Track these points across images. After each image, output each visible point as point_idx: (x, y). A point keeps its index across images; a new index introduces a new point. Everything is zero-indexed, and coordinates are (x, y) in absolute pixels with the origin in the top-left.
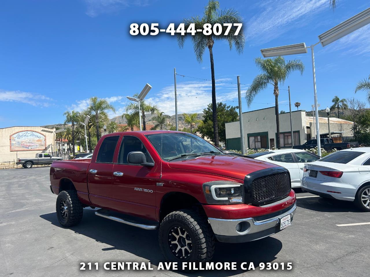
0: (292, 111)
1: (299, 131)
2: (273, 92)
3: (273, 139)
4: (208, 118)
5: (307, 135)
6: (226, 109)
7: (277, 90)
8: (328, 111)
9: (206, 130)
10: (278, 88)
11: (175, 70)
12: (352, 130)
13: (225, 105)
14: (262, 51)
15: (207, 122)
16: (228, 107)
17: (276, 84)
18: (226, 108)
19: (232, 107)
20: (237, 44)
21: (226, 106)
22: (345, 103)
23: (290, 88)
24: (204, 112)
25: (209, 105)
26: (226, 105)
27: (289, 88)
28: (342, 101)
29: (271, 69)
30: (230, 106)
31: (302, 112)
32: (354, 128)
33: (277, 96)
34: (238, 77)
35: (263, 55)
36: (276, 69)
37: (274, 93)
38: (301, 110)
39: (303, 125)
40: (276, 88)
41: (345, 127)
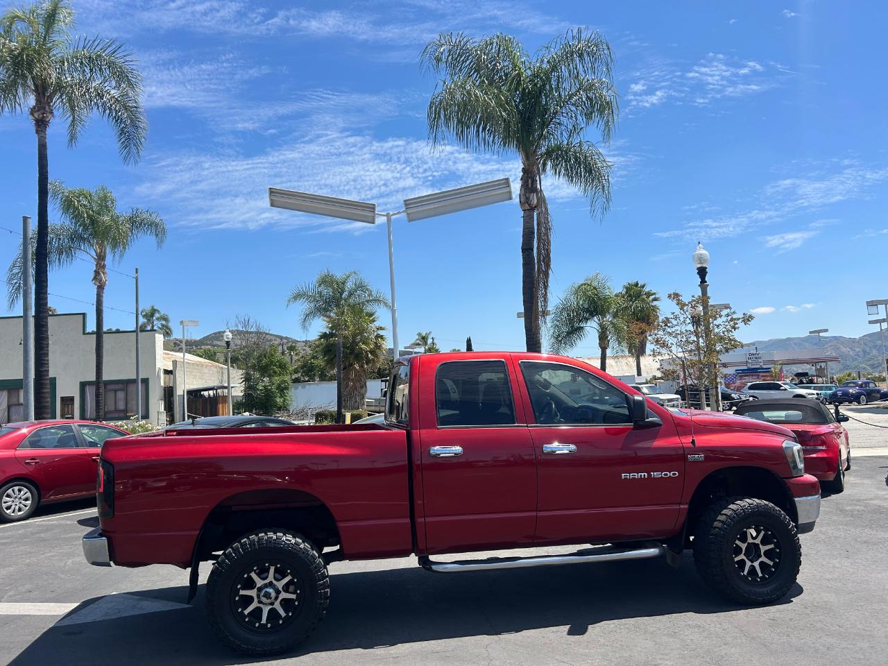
1: (148, 379)
2: (92, 275)
3: (71, 399)
5: (165, 390)
7: (103, 273)
8: (228, 338)
10: (106, 270)
12: (243, 382)
17: (101, 258)
23: (139, 274)
27: (137, 273)
31: (157, 335)
32: (247, 378)
33: (101, 288)
37: (95, 278)
38: (156, 331)
39: (157, 366)
40: (101, 268)
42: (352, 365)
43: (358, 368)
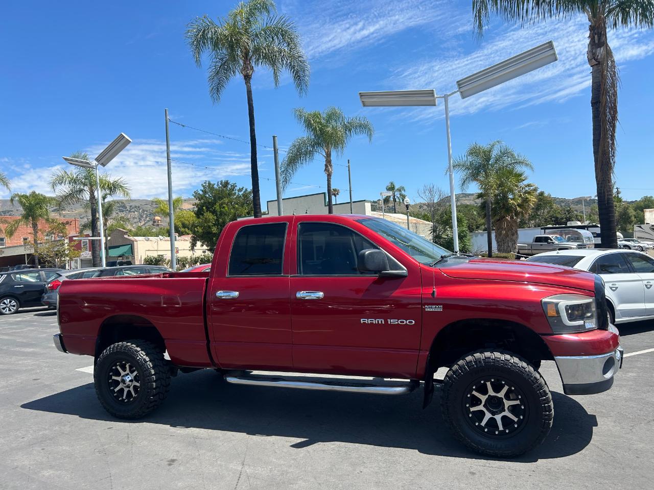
0: (353, 201)
2: (324, 168)
4: (204, 208)
6: (235, 193)
7: (330, 166)
9: (200, 230)
10: (332, 164)
11: (167, 113)
12: (431, 232)
13: (234, 186)
14: (361, 95)
15: (203, 215)
16: (240, 190)
17: (328, 155)
18: (237, 191)
19: (246, 190)
20: (297, 78)
21: (237, 188)
22: (403, 192)
23: (350, 164)
24: (195, 197)
25: (205, 185)
26: (236, 186)
27: (348, 163)
28: (399, 190)
29: (321, 130)
30: (243, 189)
31: (366, 203)
32: (434, 230)
33: (329, 176)
34: (274, 137)
35: (363, 102)
36: (329, 129)
37: (325, 170)
38: (365, 200)
40: (328, 162)
41: (421, 228)
42: (504, 217)
43: (509, 219)
